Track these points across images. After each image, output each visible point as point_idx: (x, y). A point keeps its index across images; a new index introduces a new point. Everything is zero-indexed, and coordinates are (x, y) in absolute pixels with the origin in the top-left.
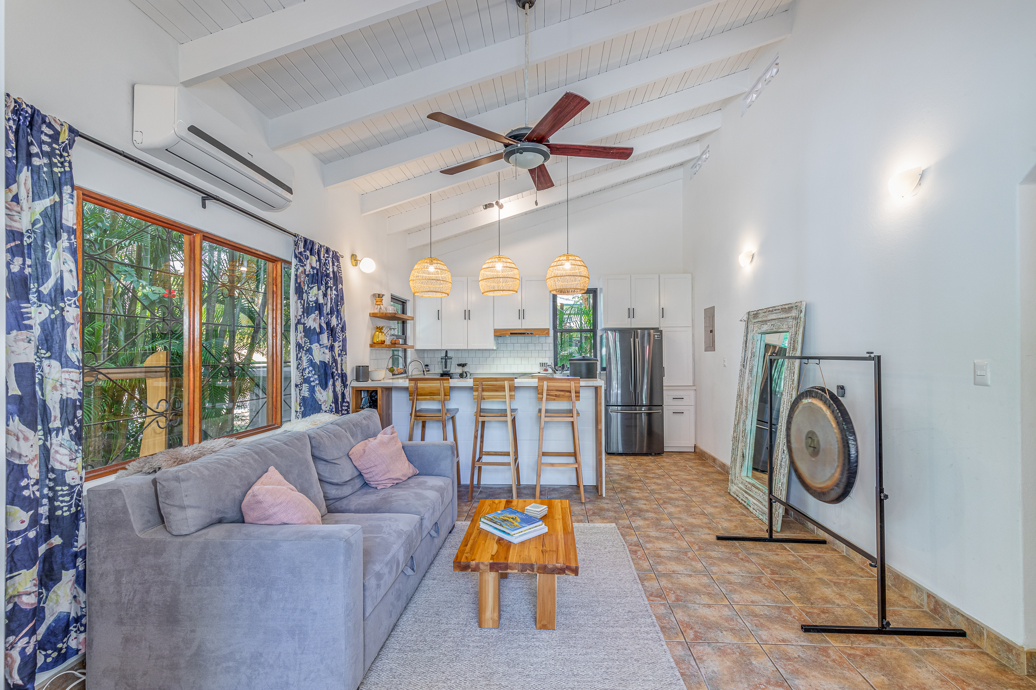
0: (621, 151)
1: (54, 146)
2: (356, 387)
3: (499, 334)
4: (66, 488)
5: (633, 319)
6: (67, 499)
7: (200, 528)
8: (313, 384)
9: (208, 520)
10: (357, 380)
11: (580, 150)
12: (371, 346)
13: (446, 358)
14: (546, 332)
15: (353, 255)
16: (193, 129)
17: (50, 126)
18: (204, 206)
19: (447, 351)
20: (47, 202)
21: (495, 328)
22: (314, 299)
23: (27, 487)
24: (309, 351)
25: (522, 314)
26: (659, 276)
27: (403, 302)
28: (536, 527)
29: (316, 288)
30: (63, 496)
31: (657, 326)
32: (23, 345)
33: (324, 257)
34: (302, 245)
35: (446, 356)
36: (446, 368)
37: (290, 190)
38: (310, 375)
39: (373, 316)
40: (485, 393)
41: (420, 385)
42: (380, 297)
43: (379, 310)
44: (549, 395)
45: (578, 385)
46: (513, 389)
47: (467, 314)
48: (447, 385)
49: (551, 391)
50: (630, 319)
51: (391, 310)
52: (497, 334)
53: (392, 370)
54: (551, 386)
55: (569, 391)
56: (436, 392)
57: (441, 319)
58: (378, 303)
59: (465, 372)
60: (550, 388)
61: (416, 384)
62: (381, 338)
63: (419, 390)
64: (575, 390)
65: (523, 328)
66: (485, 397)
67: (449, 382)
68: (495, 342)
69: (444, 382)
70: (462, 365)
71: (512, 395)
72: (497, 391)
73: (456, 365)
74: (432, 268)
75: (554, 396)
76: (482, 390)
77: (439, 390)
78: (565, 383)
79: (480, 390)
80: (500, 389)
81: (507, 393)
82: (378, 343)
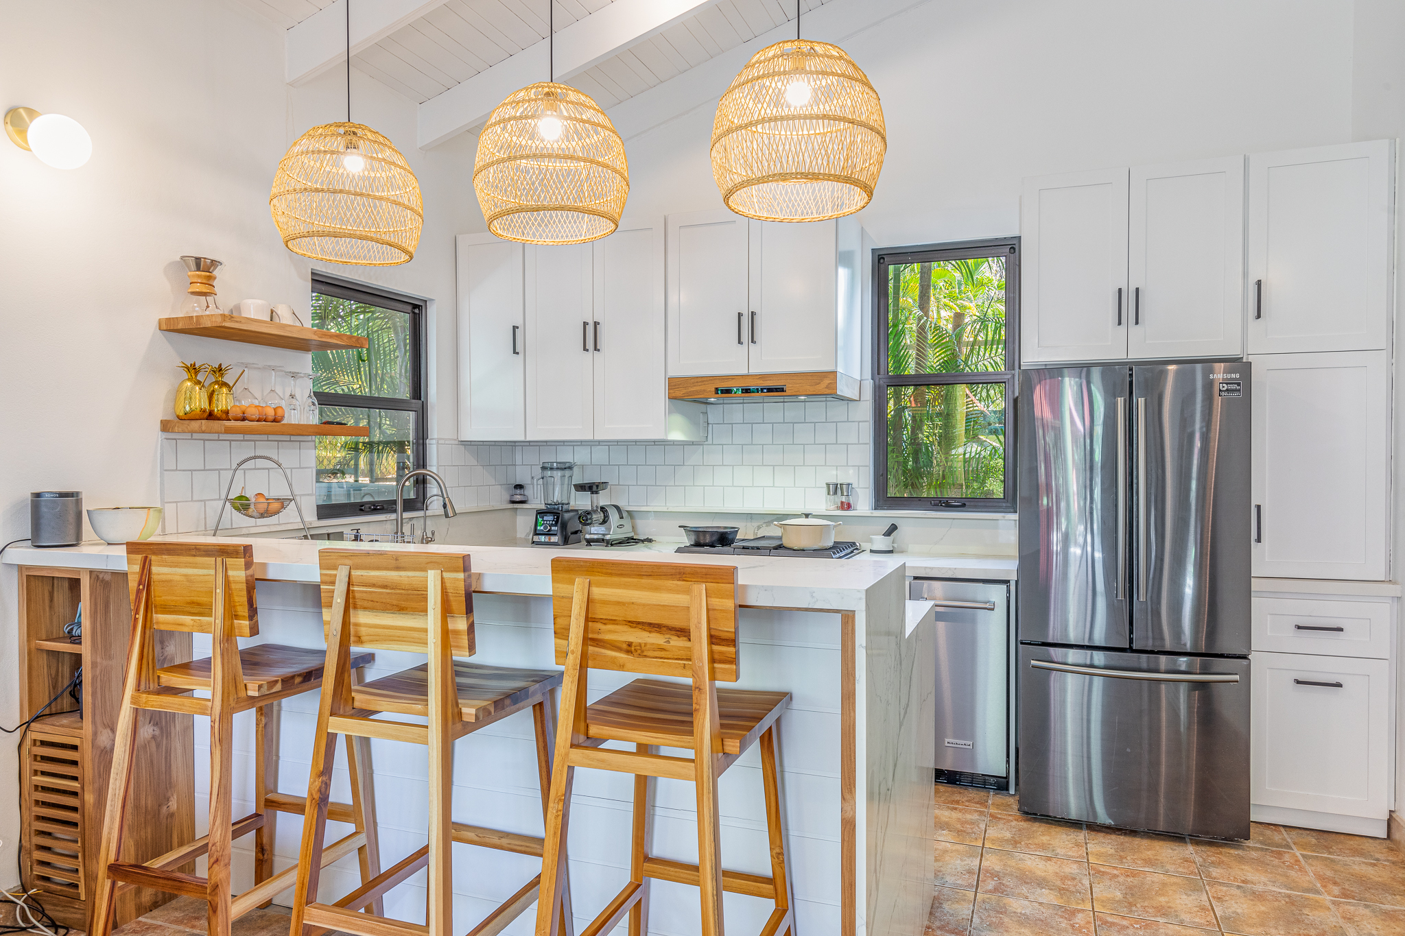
2: (29, 568)
3: (683, 393)
5: (1134, 329)
10: (36, 541)
12: (166, 426)
13: (554, 467)
14: (827, 382)
15: (14, 112)
21: (672, 373)
25: (747, 327)
26: (1246, 161)
27: (415, 306)
31: (1233, 351)
36: (556, 494)
39: (171, 328)
40: (362, 618)
41: (160, 570)
42: (204, 267)
43: (194, 308)
44: (598, 642)
45: (729, 604)
46: (459, 604)
47: (591, 336)
48: (238, 574)
49: (606, 621)
50: (1123, 327)
51: (254, 310)
52: (678, 393)
53: (242, 505)
54: (605, 603)
55: (684, 632)
56: (204, 599)
57: (521, 355)
58: (198, 288)
59: (602, 508)
60: (601, 612)
61: (146, 566)
62: (199, 401)
63: (156, 590)
64: (709, 629)
65: (752, 371)
66: (363, 631)
67: (248, 565)
68: (678, 419)
69: (229, 561)
70: (591, 488)
71: (456, 632)
72: (400, 609)
73: (581, 488)
74: (354, 164)
75: (619, 649)
76: (350, 603)
77: (210, 593)
78: (670, 590)
79: (339, 600)
80: (411, 601)
81: (432, 621)
82: (188, 417)
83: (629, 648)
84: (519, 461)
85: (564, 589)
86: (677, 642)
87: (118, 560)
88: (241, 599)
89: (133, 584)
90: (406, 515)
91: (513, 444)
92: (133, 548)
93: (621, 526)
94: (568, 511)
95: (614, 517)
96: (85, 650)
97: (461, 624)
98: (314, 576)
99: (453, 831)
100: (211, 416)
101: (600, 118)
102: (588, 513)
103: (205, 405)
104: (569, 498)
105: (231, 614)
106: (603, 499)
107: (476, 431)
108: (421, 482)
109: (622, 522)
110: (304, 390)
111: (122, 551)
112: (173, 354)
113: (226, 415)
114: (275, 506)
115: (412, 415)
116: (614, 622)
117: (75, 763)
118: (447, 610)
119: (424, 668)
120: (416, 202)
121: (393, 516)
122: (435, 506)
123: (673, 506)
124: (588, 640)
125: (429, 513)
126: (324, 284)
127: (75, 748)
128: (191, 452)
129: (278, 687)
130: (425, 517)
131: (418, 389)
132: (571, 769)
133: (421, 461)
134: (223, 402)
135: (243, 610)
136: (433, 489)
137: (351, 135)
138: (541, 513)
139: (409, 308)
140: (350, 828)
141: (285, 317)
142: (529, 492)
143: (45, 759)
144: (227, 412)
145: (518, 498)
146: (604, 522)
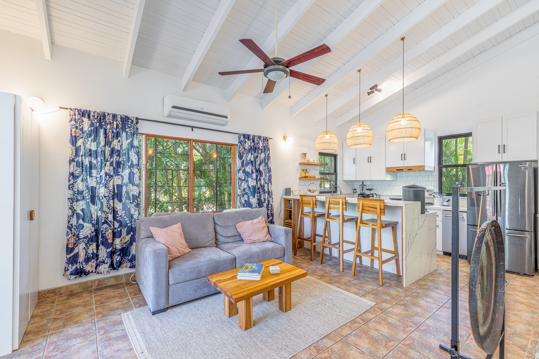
0: (320, 49)
1: (132, 125)
2: (285, 198)
3: (389, 170)
4: (134, 219)
5: (503, 154)
6: (134, 222)
7: (145, 237)
8: (249, 195)
9: (147, 236)
10: (285, 195)
11: (300, 58)
12: (300, 179)
13: (363, 185)
14: (422, 168)
15: (284, 137)
16: (174, 107)
17: (131, 119)
18: (192, 130)
19: (363, 181)
20: (129, 141)
21: (386, 167)
22: (249, 159)
23: (118, 217)
24: (247, 181)
25: (403, 157)
27: (335, 156)
28: (254, 275)
29: (250, 154)
30: (133, 221)
31: (535, 158)
32: (118, 179)
33: (257, 140)
34: (242, 137)
35: (363, 184)
36: (362, 191)
37: (226, 117)
38: (248, 191)
39: (300, 164)
40: (331, 206)
41: (304, 199)
42: (305, 154)
43: (303, 161)
44: (364, 210)
45: (383, 204)
46: (344, 204)
47: (370, 160)
48: (314, 199)
49: (365, 207)
50: (501, 154)
51: (311, 161)
52: (388, 171)
53: (310, 191)
54: (365, 204)
55: (376, 208)
56: (309, 203)
57: (355, 164)
58: (304, 158)
59: (372, 194)
60: (364, 205)
61: (302, 198)
62: (304, 175)
63: (303, 201)
64: (380, 208)
65: (405, 166)
66: (331, 207)
67: (316, 198)
68: (389, 176)
69: (313, 197)
70: (370, 190)
71: (344, 208)
72: (336, 204)
73: (368, 190)
74: (327, 137)
75: (367, 211)
76: (329, 203)
77: (311, 202)
78: (374, 202)
79: (328, 203)
80: (338, 203)
81: (341, 206)
82: (303, 177)
83: (368, 210)
84: (355, 184)
85: (359, 202)
86: (375, 210)
87: (298, 198)
88: (315, 202)
89: (300, 200)
90: (334, 194)
91: (354, 181)
92: (300, 195)
93: (376, 198)
94: (365, 194)
95: (375, 196)
96: (292, 210)
97: (345, 207)
98: (324, 200)
99: (343, 241)
100: (305, 177)
101: (369, 128)
102: (369, 195)
103: (305, 175)
104: (365, 191)
105: (313, 205)
106: (372, 192)
107: (346, 178)
108: (336, 188)
109: (377, 197)
110: (318, 172)
111: (299, 196)
112: (300, 168)
113: (308, 177)
114: (314, 191)
115: (334, 176)
116: (366, 207)
117: (291, 225)
118: (343, 205)
119: (340, 215)
120: (337, 142)
121: (331, 194)
122: (339, 192)
123: (388, 194)
124: (363, 209)
125: (338, 194)
126: (321, 154)
127: (291, 223)
128: (302, 182)
129: (319, 215)
130: (337, 194)
131: (335, 171)
132: (360, 226)
133: (336, 184)
134: (307, 175)
135: (315, 204)
136: (338, 189)
137: (327, 132)
138: (359, 194)
139: (334, 156)
140: (328, 239)
141: (316, 161)
142: (357, 190)
143: (287, 225)
144: (308, 176)
145: (355, 191)
146: (373, 197)
